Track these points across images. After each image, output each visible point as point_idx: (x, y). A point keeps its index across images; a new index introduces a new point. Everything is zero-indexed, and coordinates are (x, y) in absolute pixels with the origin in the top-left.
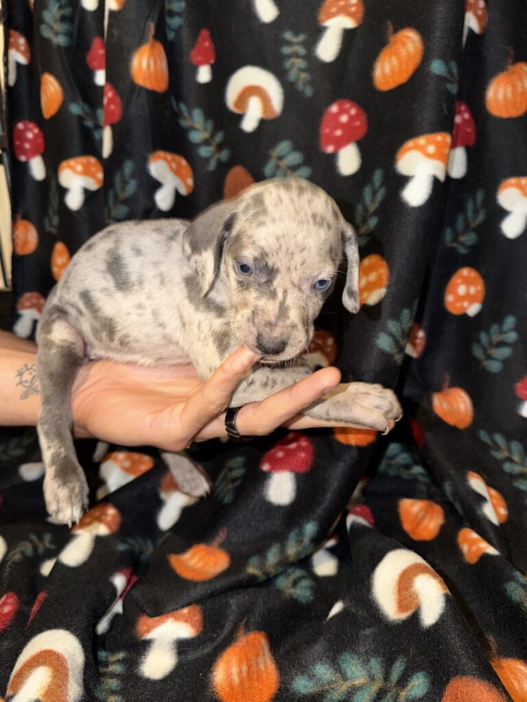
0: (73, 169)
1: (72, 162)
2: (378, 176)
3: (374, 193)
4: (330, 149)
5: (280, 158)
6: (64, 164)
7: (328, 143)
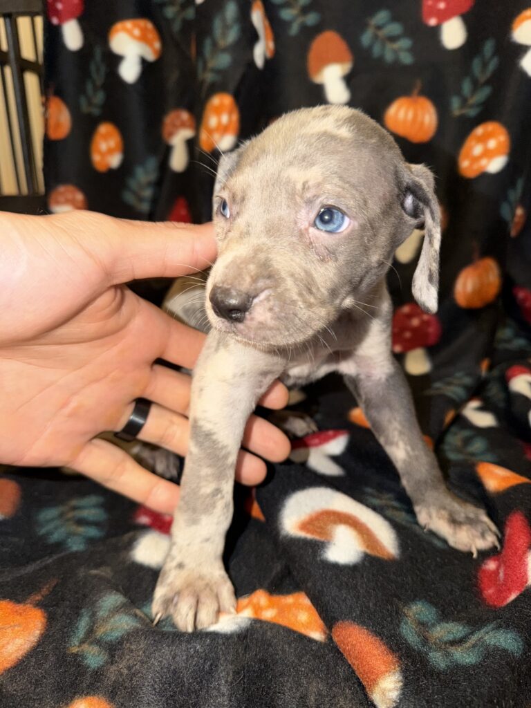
0: (130, 32)
1: (129, 24)
2: (489, 47)
3: (485, 65)
4: (433, 22)
5: (379, 28)
6: (119, 26)
7: (431, 15)
